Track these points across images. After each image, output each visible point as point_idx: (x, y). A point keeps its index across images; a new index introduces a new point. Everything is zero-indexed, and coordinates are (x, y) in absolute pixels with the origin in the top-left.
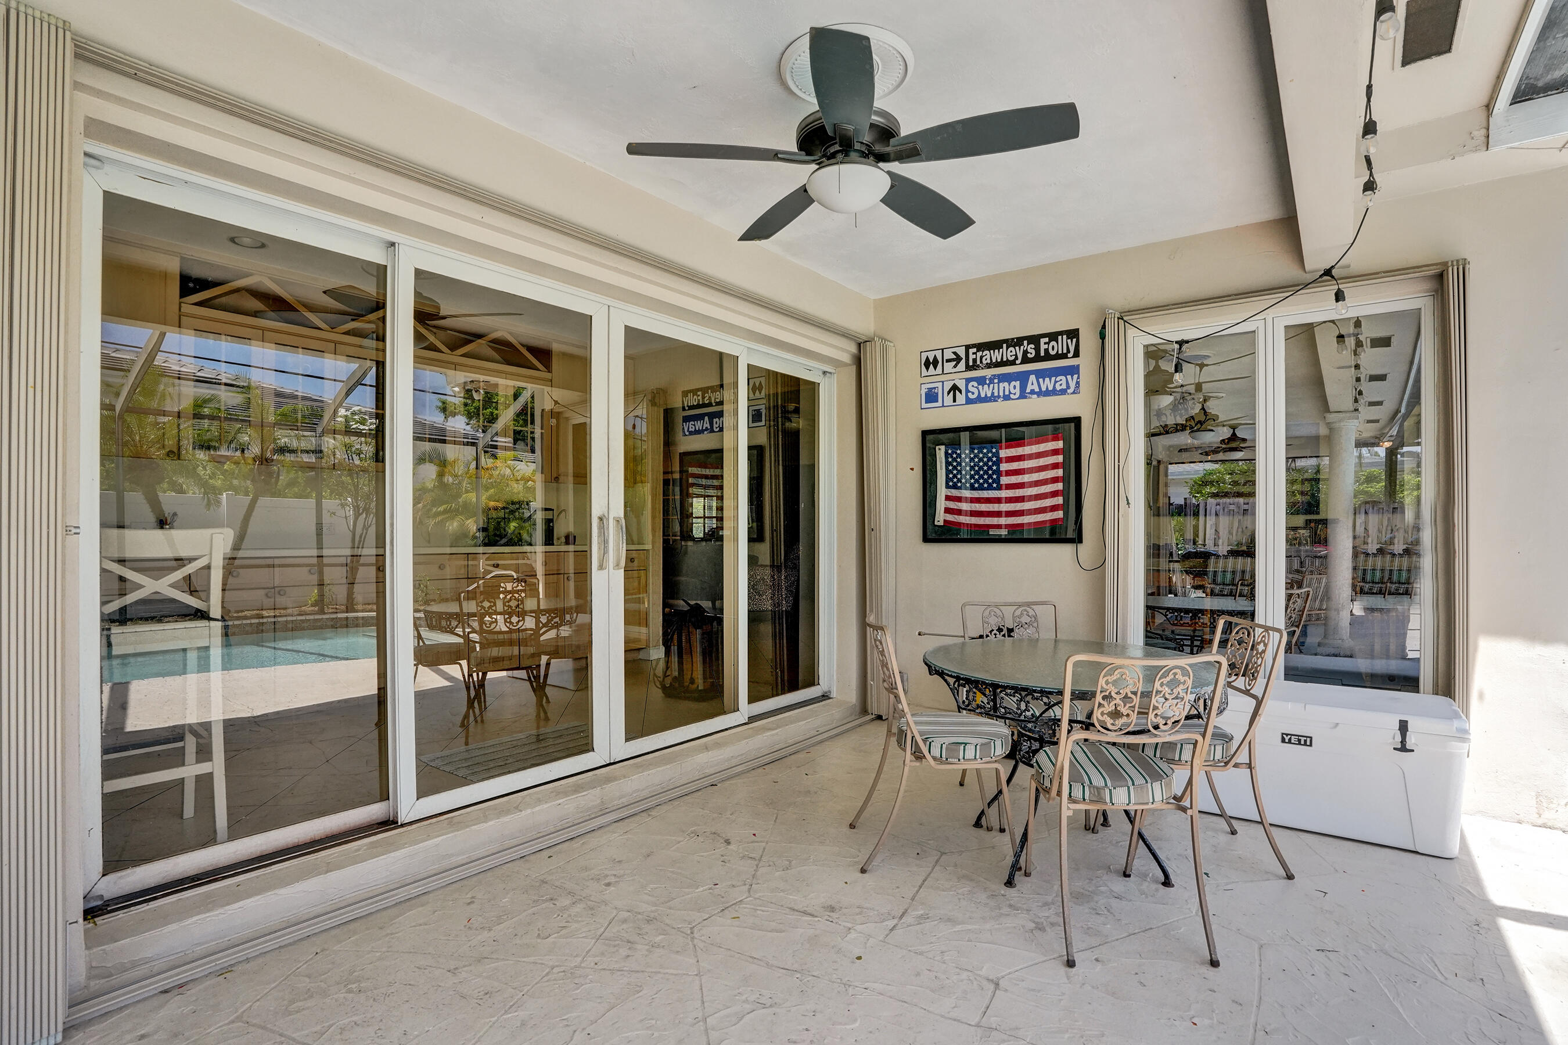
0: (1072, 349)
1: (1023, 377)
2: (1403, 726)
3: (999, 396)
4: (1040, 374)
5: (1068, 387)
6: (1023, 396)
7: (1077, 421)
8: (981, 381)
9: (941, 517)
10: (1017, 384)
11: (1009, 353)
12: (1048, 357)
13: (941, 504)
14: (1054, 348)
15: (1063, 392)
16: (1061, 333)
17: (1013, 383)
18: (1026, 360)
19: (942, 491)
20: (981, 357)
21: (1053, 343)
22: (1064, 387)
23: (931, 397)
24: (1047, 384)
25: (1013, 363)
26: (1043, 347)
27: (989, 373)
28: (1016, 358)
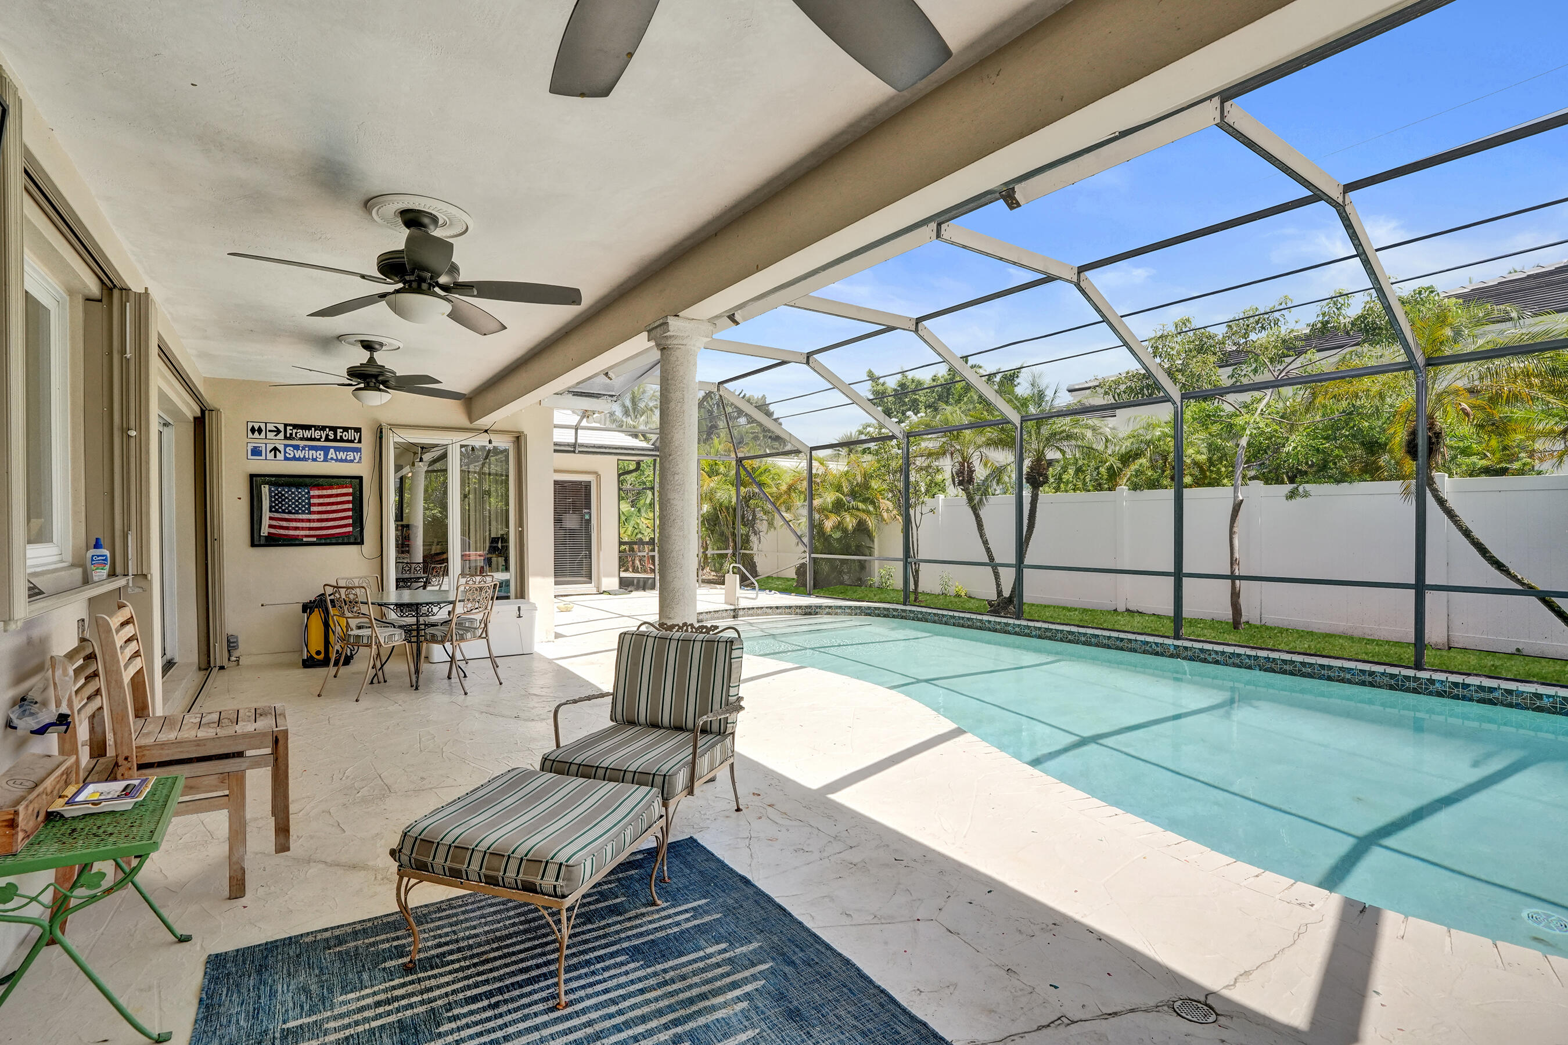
0: (357, 438)
1: (326, 450)
2: (519, 608)
3: (309, 459)
4: (337, 449)
5: (355, 459)
6: (325, 460)
7: (360, 478)
8: (296, 447)
9: (265, 531)
10: (322, 453)
11: (317, 434)
12: (342, 440)
13: (266, 522)
14: (346, 436)
15: (352, 461)
16: (351, 428)
17: (319, 452)
18: (327, 439)
19: (266, 514)
20: (296, 433)
21: (345, 433)
22: (352, 458)
23: (256, 452)
24: (341, 455)
25: (319, 440)
26: (339, 434)
27: (301, 443)
28: (321, 437)
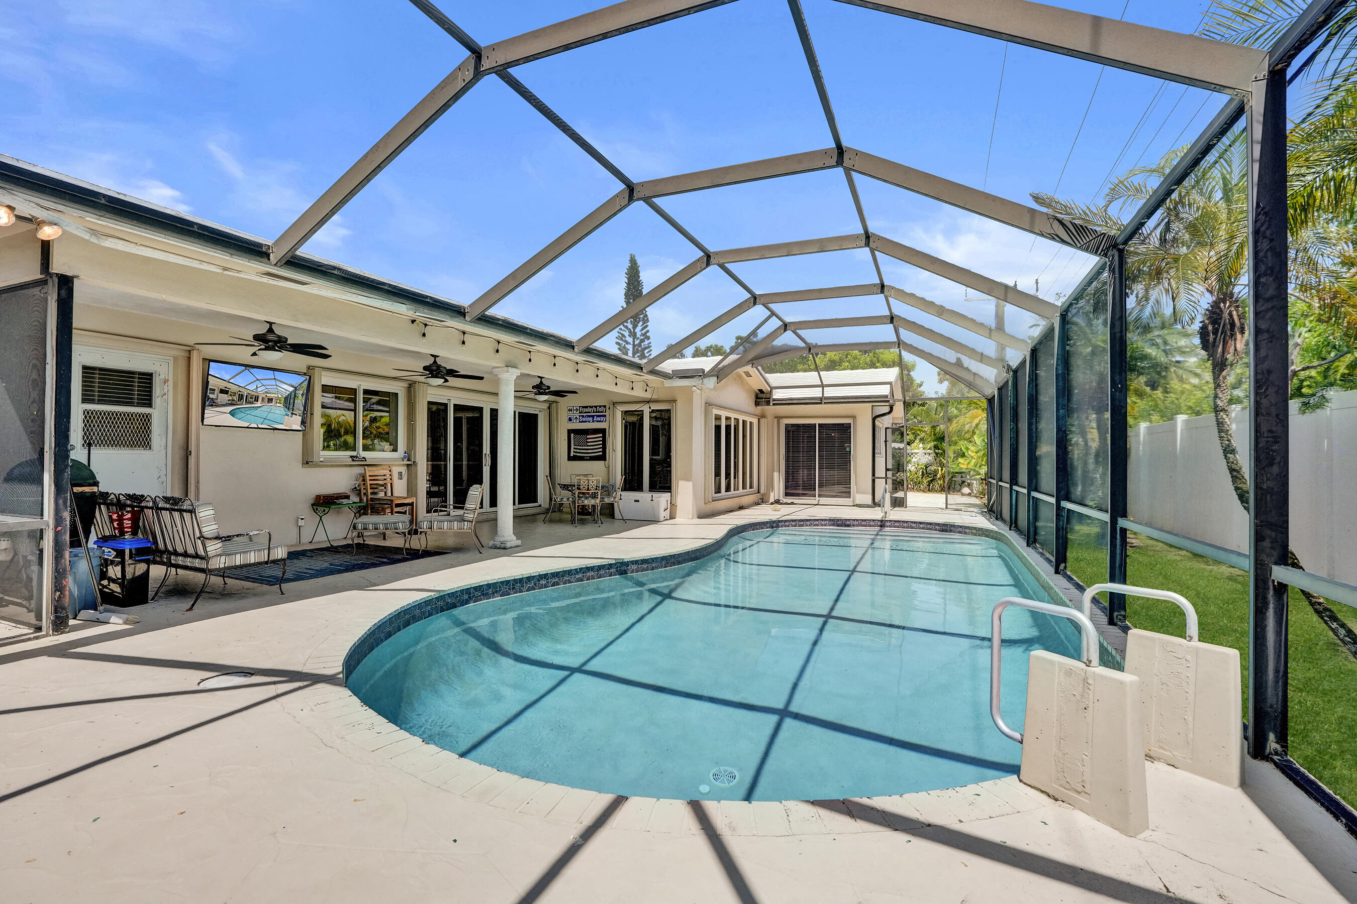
0: (605, 410)
1: (593, 417)
3: (587, 421)
4: (598, 416)
5: (604, 420)
6: (593, 422)
7: (605, 430)
8: (583, 417)
9: (572, 455)
11: (590, 410)
12: (599, 412)
13: (572, 450)
14: (600, 410)
15: (602, 422)
16: (602, 406)
17: (591, 418)
18: (594, 412)
19: (573, 446)
20: (583, 410)
21: (601, 408)
23: (570, 420)
24: (599, 419)
25: (591, 413)
26: (598, 409)
27: (585, 414)
28: (592, 411)
